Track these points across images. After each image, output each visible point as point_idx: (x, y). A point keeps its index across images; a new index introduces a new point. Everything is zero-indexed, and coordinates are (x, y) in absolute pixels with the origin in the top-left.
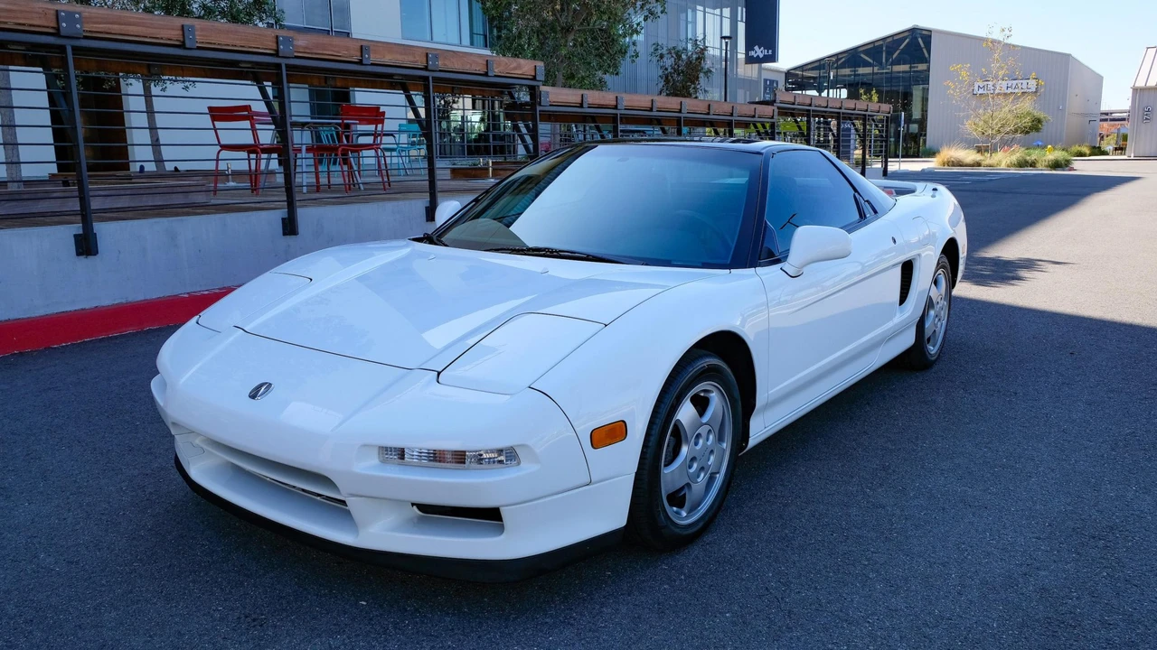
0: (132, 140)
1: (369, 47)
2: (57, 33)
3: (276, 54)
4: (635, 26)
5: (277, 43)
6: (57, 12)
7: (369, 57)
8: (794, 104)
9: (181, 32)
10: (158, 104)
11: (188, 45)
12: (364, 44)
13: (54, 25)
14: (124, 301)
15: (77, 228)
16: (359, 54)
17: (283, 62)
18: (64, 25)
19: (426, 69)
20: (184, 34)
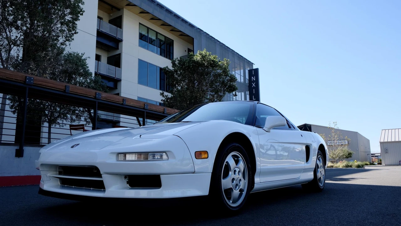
0: (42, 136)
1: (126, 99)
2: (25, 83)
6: (26, 76)
7: (125, 103)
10: (53, 130)
13: (24, 80)
14: (29, 175)
15: (17, 148)
16: (122, 101)
17: (97, 101)
18: (27, 80)
19: (144, 109)
20: (65, 88)
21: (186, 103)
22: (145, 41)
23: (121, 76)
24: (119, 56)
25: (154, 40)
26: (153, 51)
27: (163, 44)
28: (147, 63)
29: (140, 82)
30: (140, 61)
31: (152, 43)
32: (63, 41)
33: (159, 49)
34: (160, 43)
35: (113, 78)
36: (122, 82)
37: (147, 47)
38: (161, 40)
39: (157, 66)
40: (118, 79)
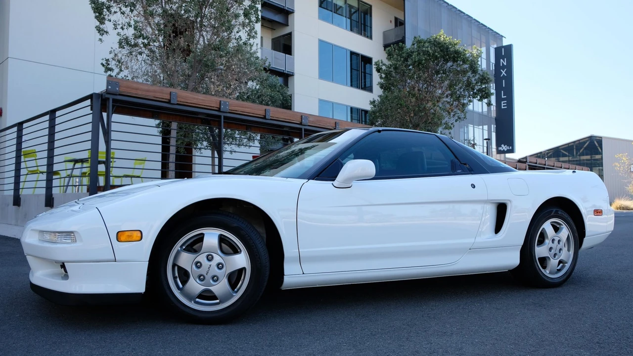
2: (219, 110)
3: (301, 124)
4: (450, 125)
5: (302, 119)
6: (220, 101)
8: (536, 163)
9: (264, 112)
11: (267, 118)
12: (337, 121)
13: (218, 106)
17: (303, 127)
20: (265, 113)
21: (409, 116)
22: (328, 10)
23: (294, 68)
24: (289, 36)
25: (341, 7)
26: (339, 25)
27: (354, 13)
28: (333, 45)
29: (322, 76)
30: (321, 42)
31: (338, 12)
32: (247, 40)
33: (349, 21)
34: (350, 11)
35: (282, 71)
36: (296, 77)
37: (331, 18)
38: (351, 7)
39: (347, 50)
40: (289, 73)
